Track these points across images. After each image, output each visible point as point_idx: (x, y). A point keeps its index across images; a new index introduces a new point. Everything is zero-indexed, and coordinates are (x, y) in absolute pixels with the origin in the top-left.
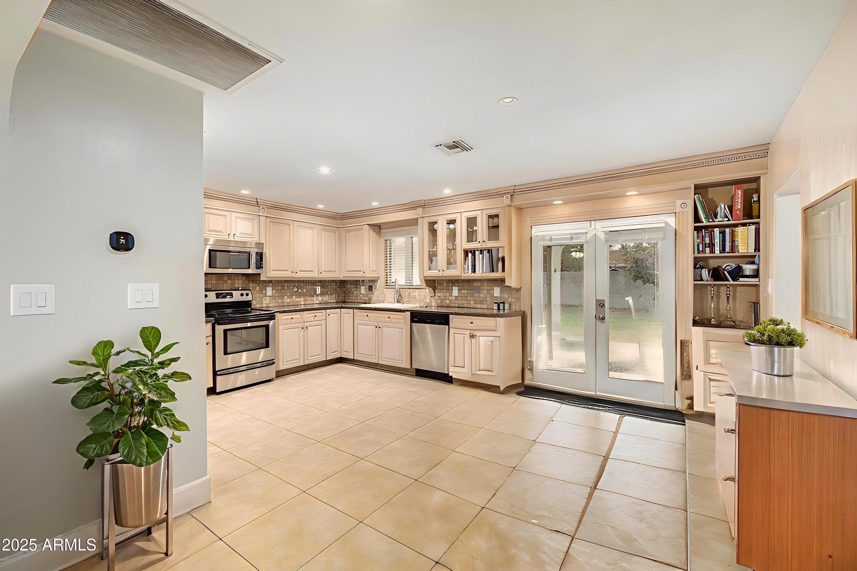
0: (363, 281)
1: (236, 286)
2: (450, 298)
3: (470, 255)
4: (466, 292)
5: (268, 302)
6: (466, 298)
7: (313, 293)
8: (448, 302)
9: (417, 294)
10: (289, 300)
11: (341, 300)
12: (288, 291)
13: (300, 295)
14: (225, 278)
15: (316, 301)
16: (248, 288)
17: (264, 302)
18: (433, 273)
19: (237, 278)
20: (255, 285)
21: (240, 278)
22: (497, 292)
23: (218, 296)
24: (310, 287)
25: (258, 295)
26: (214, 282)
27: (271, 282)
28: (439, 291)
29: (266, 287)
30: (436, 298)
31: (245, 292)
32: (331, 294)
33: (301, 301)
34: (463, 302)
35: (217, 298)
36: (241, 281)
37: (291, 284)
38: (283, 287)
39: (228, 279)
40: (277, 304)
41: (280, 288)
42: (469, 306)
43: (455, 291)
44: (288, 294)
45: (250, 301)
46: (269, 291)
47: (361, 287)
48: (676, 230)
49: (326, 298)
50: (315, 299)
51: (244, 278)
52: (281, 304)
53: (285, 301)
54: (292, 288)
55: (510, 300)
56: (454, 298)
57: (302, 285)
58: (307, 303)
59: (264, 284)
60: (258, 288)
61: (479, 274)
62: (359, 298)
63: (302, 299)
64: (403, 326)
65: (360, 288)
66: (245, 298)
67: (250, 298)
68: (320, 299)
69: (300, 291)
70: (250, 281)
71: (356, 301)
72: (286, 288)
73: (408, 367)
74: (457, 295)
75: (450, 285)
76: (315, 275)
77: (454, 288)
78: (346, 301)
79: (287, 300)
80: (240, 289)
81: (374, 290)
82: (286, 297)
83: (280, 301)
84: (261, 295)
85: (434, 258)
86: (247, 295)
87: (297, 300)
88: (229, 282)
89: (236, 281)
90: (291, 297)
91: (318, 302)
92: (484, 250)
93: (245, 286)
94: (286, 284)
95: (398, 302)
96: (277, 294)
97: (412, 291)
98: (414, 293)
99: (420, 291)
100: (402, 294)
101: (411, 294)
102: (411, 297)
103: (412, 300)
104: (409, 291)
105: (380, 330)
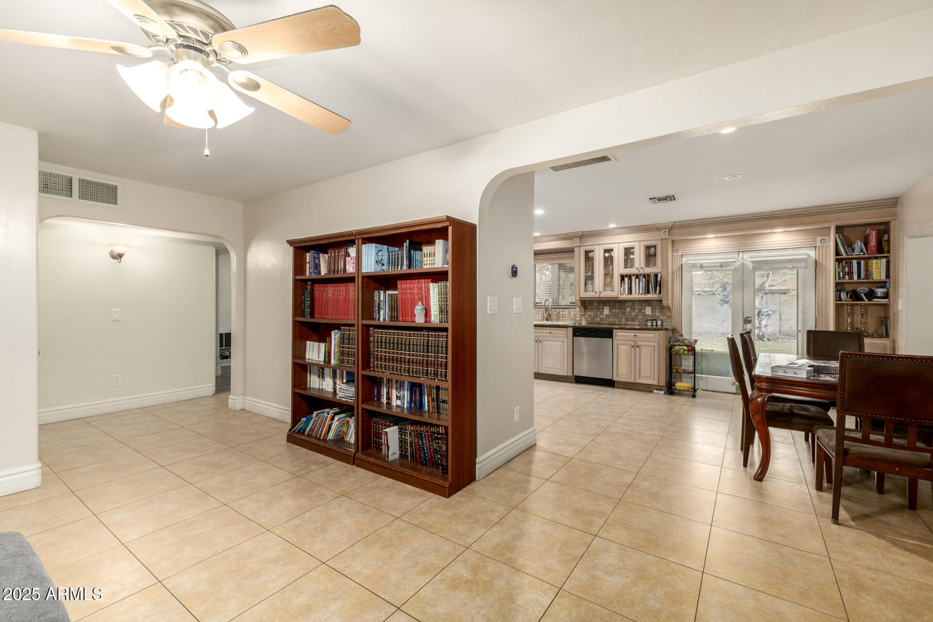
2: (601, 316)
3: (626, 279)
4: (617, 311)
6: (617, 316)
8: (598, 319)
9: (567, 313)
18: (590, 294)
22: (648, 311)
28: (590, 310)
30: (587, 316)
34: (614, 320)
42: (620, 323)
43: (606, 311)
48: (816, 261)
55: (661, 317)
56: (605, 317)
61: (635, 295)
64: (565, 340)
73: (570, 374)
74: (608, 313)
75: (601, 305)
77: (605, 307)
85: (590, 282)
92: (640, 275)
95: (547, 320)
97: (561, 310)
98: (564, 313)
99: (569, 310)
100: (550, 313)
101: (561, 313)
102: (561, 316)
103: (561, 319)
104: (558, 310)
105: (540, 344)
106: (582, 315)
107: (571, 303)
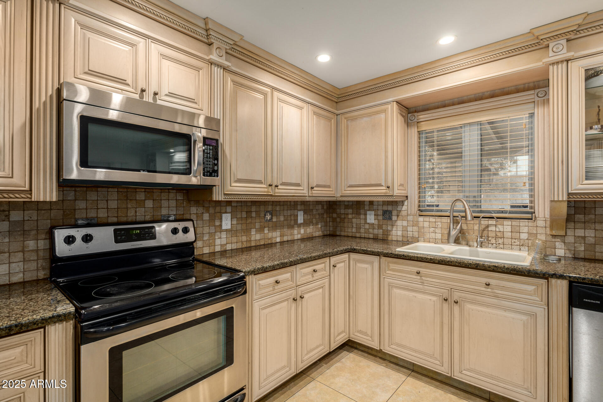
0: (371, 203)
1: (164, 212)
5: (224, 241)
7: (292, 222)
9: (509, 229)
10: (258, 237)
11: (328, 233)
12: (258, 221)
13: (275, 227)
14: (141, 196)
15: (298, 233)
16: (187, 217)
17: (218, 242)
19: (164, 195)
20: (201, 210)
21: (172, 195)
23: (119, 237)
24: (289, 213)
25: (206, 230)
26: (113, 204)
27: (229, 203)
29: (221, 213)
31: (180, 226)
32: (317, 224)
33: (276, 236)
35: (117, 241)
36: (173, 203)
37: (262, 208)
38: (249, 212)
40: (239, 246)
41: (244, 215)
44: (258, 225)
45: (192, 243)
46: (227, 222)
47: (368, 212)
49: (310, 230)
50: (296, 232)
51: (180, 197)
52: (245, 245)
53: (253, 238)
54: (262, 215)
57: (278, 208)
58: (285, 239)
59: (218, 209)
60: (206, 216)
62: (362, 230)
63: (278, 233)
65: (366, 214)
66: (181, 238)
67: (190, 236)
68: (302, 231)
69: (274, 219)
70: (192, 202)
71: (358, 235)
72: (254, 215)
76: (303, 192)
78: (338, 233)
79: (254, 235)
80: (172, 218)
81: (394, 218)
82: (253, 232)
83: (244, 238)
84: (212, 230)
86: (186, 230)
87: (270, 235)
88: (149, 204)
89: (165, 203)
90: (261, 230)
91: (299, 236)
93: (182, 213)
94: (254, 209)
95: (457, 241)
96: (239, 227)
97: (492, 222)
98: (500, 228)
99: (515, 223)
100: (465, 227)
101: (492, 228)
102: (491, 234)
103: (493, 241)
104: (484, 222)
105: (456, 308)
106: (554, 236)
107: (512, 207)
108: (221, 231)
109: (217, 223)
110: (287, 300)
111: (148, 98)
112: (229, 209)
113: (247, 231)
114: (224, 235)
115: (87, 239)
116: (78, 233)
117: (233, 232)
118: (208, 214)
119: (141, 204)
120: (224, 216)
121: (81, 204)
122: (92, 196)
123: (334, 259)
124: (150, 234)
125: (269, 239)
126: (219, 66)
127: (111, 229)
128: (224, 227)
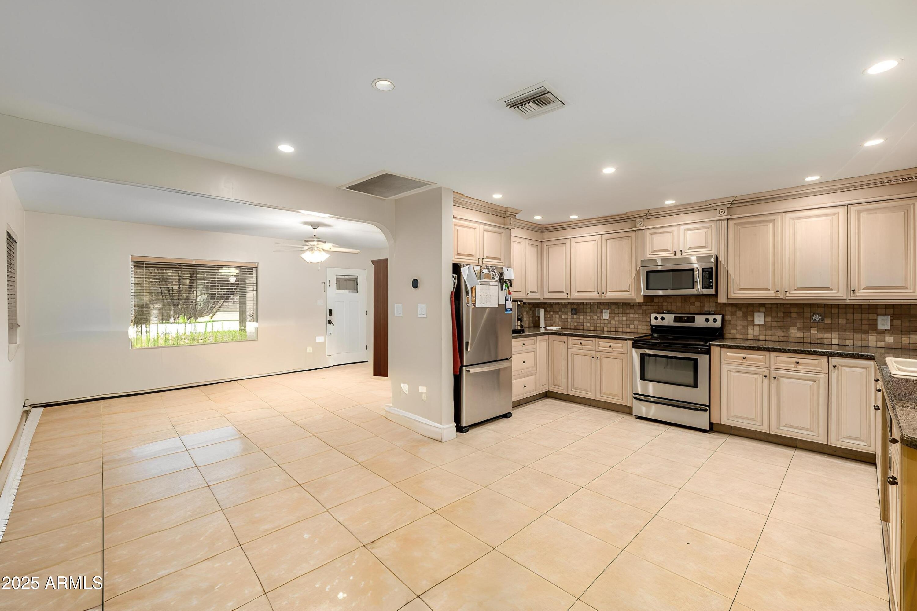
1: (707, 309)
5: (757, 333)
7: (866, 327)
10: (800, 334)
12: (800, 320)
13: (830, 329)
14: (693, 300)
15: (877, 341)
16: (723, 313)
17: (750, 332)
20: (735, 309)
23: (676, 320)
24: (858, 316)
25: (739, 323)
26: (679, 304)
27: (763, 305)
29: (753, 312)
31: (711, 318)
33: (834, 338)
37: (808, 310)
38: (787, 314)
39: (696, 301)
40: (776, 338)
41: (781, 314)
44: (800, 325)
45: (719, 328)
46: (759, 319)
49: (908, 338)
50: (873, 338)
52: (782, 339)
53: (792, 335)
54: (808, 315)
57: (835, 311)
58: (850, 343)
59: (750, 309)
60: (739, 313)
63: (835, 335)
66: (711, 324)
67: (719, 324)
68: (889, 339)
69: (828, 321)
72: (794, 315)
79: (795, 333)
82: (793, 330)
83: (781, 334)
84: (745, 323)
86: (715, 320)
87: (820, 335)
88: (697, 304)
89: (707, 304)
90: (807, 329)
91: (881, 344)
93: (719, 310)
94: (793, 310)
96: (775, 324)
108: (754, 325)
109: (750, 319)
110: (759, 374)
111: (678, 255)
112: (763, 309)
113: (786, 328)
114: (757, 329)
115: (663, 319)
116: (659, 316)
117: (767, 327)
118: (741, 312)
119: (693, 304)
120: (756, 314)
121: (665, 304)
122: (670, 300)
123: (834, 361)
124: (692, 320)
125: (818, 339)
126: (724, 220)
127: (673, 315)
128: (756, 322)
